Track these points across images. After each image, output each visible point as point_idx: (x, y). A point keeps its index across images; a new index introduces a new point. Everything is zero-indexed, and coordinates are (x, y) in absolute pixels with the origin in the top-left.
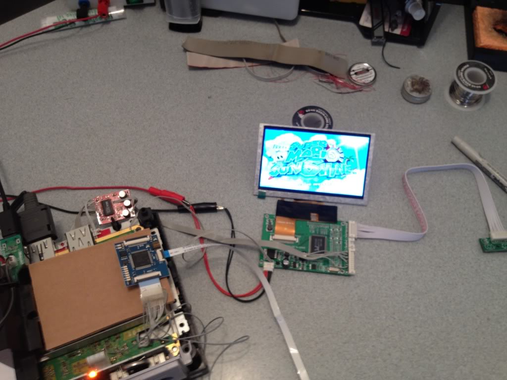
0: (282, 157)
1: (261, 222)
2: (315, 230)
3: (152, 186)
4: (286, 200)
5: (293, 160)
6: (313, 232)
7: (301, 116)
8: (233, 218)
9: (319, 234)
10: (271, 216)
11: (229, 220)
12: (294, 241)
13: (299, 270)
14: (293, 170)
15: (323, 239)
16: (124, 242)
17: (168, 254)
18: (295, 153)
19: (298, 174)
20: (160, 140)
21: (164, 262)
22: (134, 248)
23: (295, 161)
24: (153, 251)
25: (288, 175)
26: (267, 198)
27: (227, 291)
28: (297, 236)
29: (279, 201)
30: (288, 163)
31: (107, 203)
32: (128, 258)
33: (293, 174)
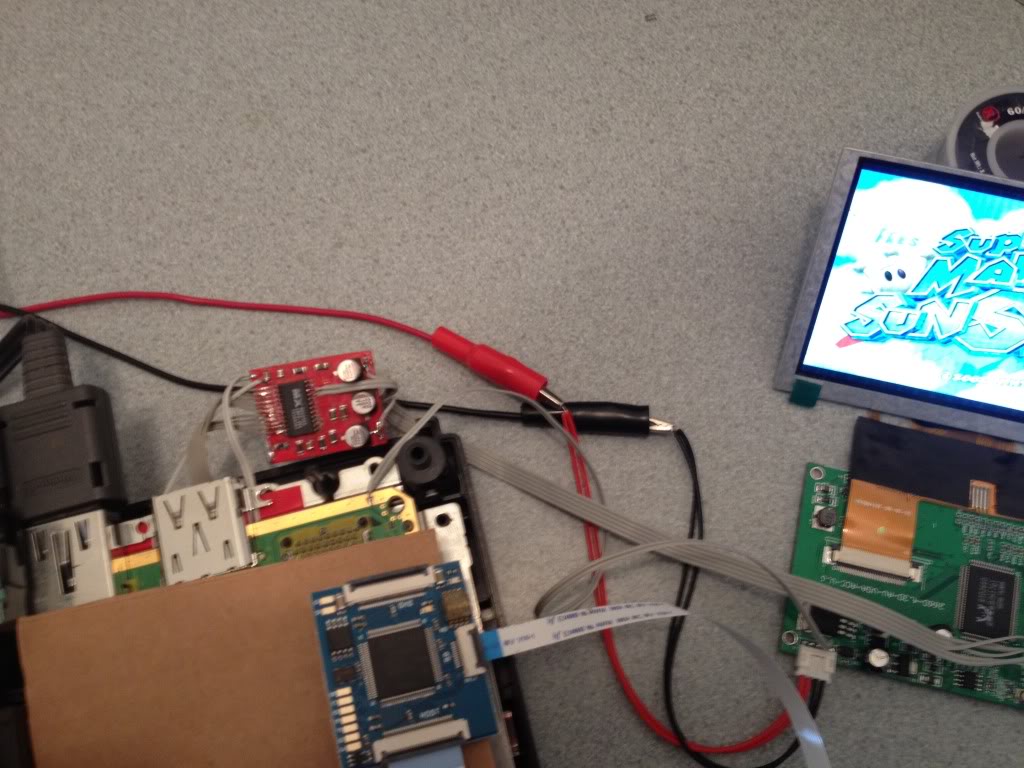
0: (902, 275)
1: (793, 491)
2: (984, 543)
3: (442, 324)
4: (885, 420)
5: (938, 290)
6: (976, 550)
7: (989, 129)
8: (699, 465)
9: (996, 560)
10: (831, 475)
11: (686, 471)
12: (908, 579)
13: (918, 685)
14: (930, 322)
15: (1010, 579)
16: (346, 588)
17: (497, 645)
18: (951, 268)
19: (948, 341)
20: (477, 158)
21: (481, 677)
22: (379, 614)
23: (949, 295)
24: (444, 630)
25: (913, 339)
26: (820, 405)
27: (665, 723)
28: (918, 559)
29: (861, 420)
30: (918, 299)
31: (296, 393)
32: (357, 657)
33: (933, 339)
